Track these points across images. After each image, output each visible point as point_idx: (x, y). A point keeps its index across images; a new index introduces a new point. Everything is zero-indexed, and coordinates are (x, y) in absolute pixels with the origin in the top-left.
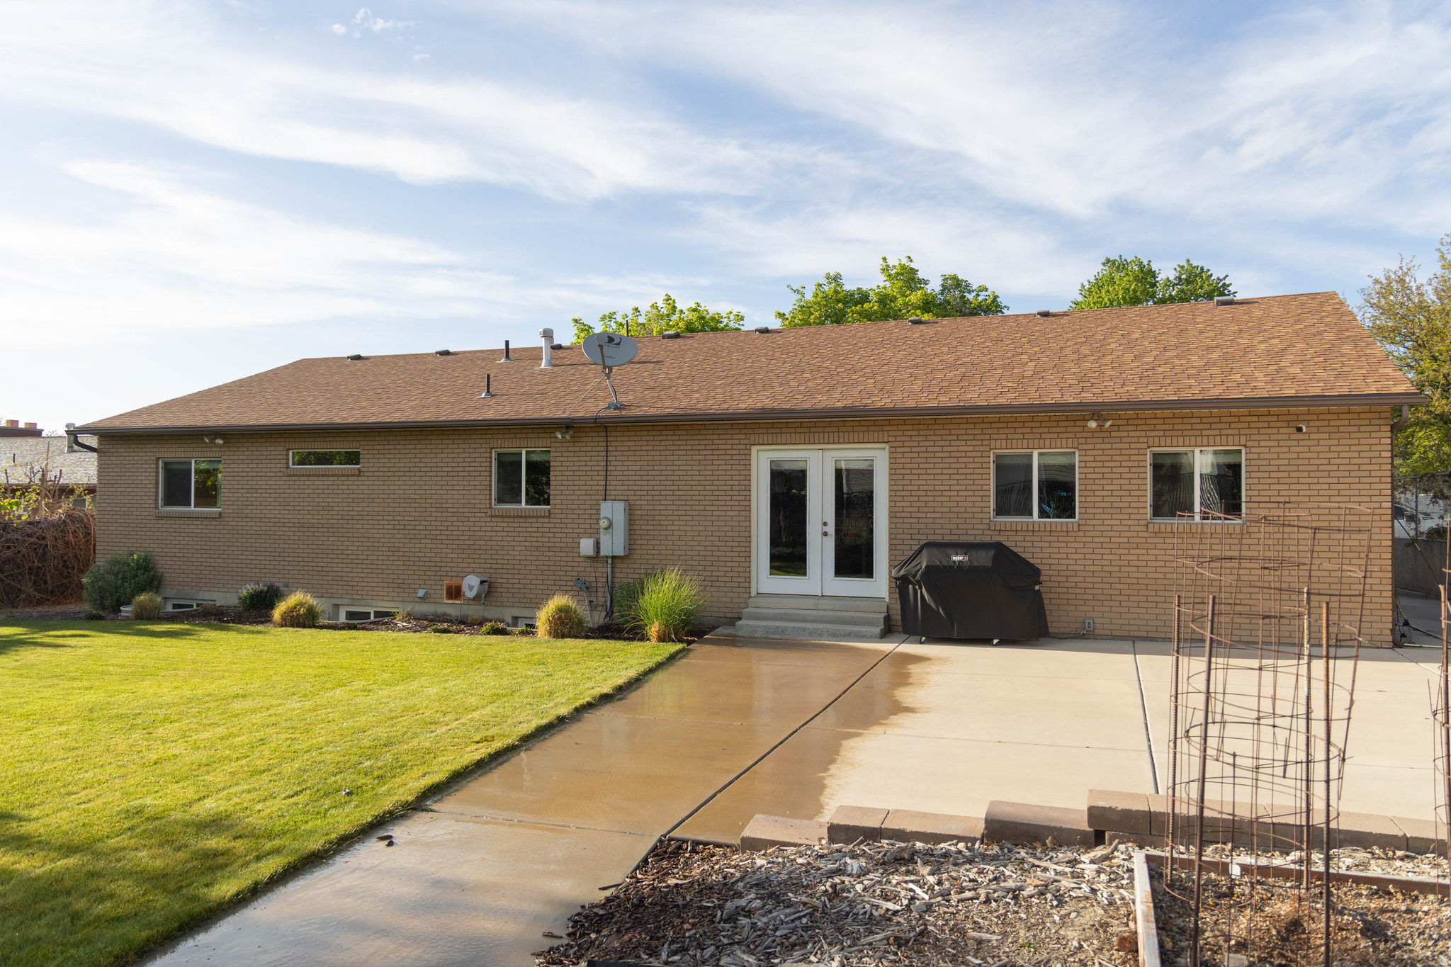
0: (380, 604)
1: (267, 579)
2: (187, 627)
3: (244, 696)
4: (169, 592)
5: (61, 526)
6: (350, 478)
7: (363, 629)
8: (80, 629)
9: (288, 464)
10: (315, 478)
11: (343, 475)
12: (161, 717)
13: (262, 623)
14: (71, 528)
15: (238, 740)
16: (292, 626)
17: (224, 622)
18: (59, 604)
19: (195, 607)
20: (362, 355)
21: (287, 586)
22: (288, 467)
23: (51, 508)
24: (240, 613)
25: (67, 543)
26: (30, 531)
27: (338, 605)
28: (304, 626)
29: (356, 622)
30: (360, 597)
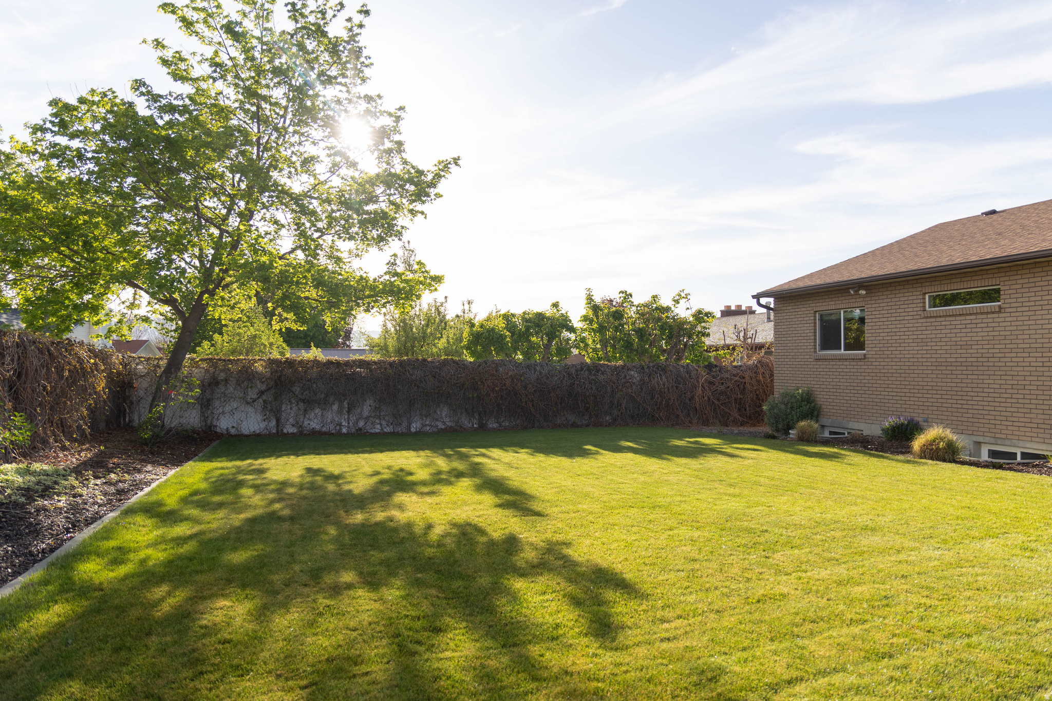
0: (1028, 445)
1: (908, 414)
2: (835, 450)
3: (873, 530)
4: (825, 421)
5: (754, 369)
6: (989, 316)
7: (1011, 469)
8: (755, 444)
9: (924, 307)
10: (953, 318)
11: (982, 313)
12: (783, 539)
13: (902, 453)
14: (761, 370)
15: (857, 590)
16: (932, 459)
17: (868, 449)
18: (754, 426)
19: (846, 435)
20: (998, 210)
21: (926, 421)
22: (925, 310)
23: (749, 357)
24: (883, 442)
25: (759, 381)
26: (735, 372)
27: (980, 443)
28: (944, 460)
29: (1002, 461)
30: (1004, 436)
